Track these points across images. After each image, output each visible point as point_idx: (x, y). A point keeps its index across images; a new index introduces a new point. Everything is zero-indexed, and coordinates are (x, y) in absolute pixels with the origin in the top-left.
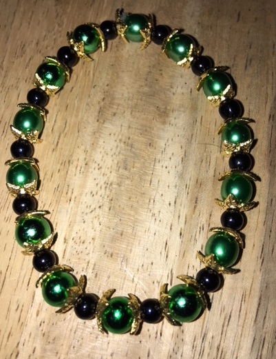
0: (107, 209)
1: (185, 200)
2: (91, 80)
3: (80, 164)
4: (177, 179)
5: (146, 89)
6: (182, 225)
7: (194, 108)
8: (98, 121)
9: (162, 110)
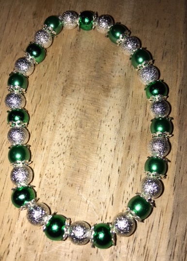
0: (69, 154)
1: (121, 147)
2: (58, 68)
3: (50, 124)
4: (116, 133)
5: (95, 74)
6: (120, 165)
7: (127, 86)
8: (62, 95)
9: (106, 88)
